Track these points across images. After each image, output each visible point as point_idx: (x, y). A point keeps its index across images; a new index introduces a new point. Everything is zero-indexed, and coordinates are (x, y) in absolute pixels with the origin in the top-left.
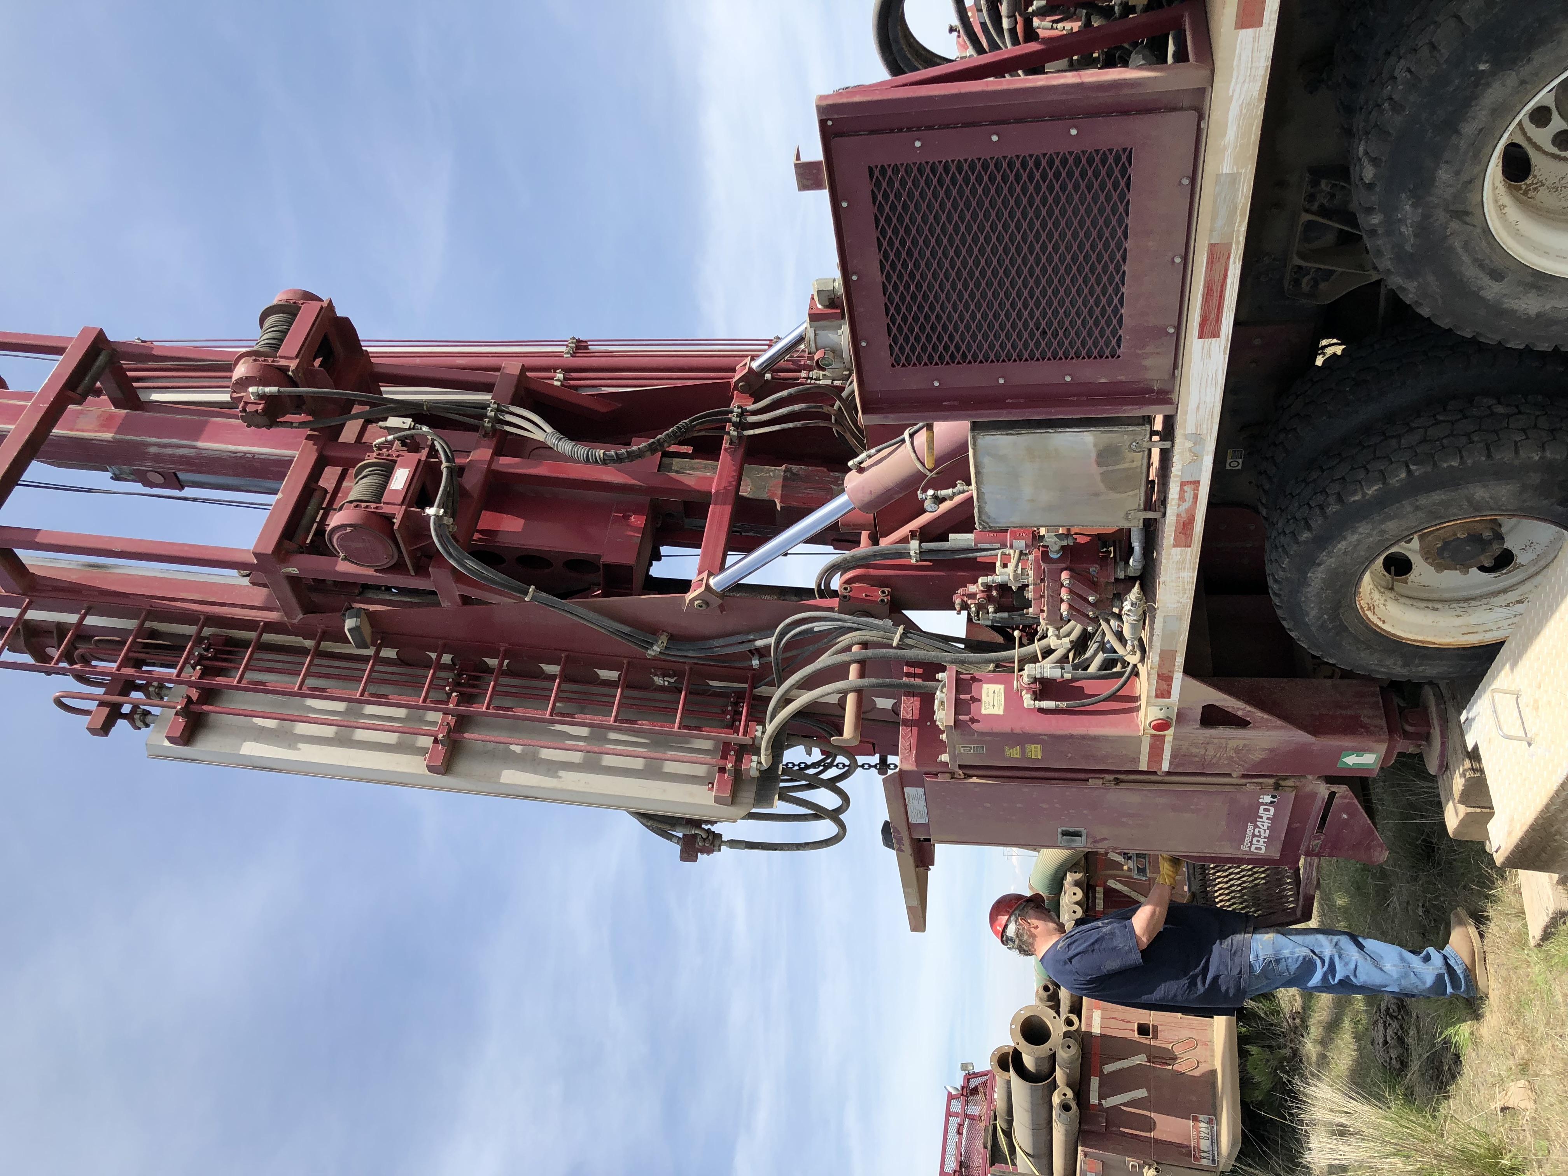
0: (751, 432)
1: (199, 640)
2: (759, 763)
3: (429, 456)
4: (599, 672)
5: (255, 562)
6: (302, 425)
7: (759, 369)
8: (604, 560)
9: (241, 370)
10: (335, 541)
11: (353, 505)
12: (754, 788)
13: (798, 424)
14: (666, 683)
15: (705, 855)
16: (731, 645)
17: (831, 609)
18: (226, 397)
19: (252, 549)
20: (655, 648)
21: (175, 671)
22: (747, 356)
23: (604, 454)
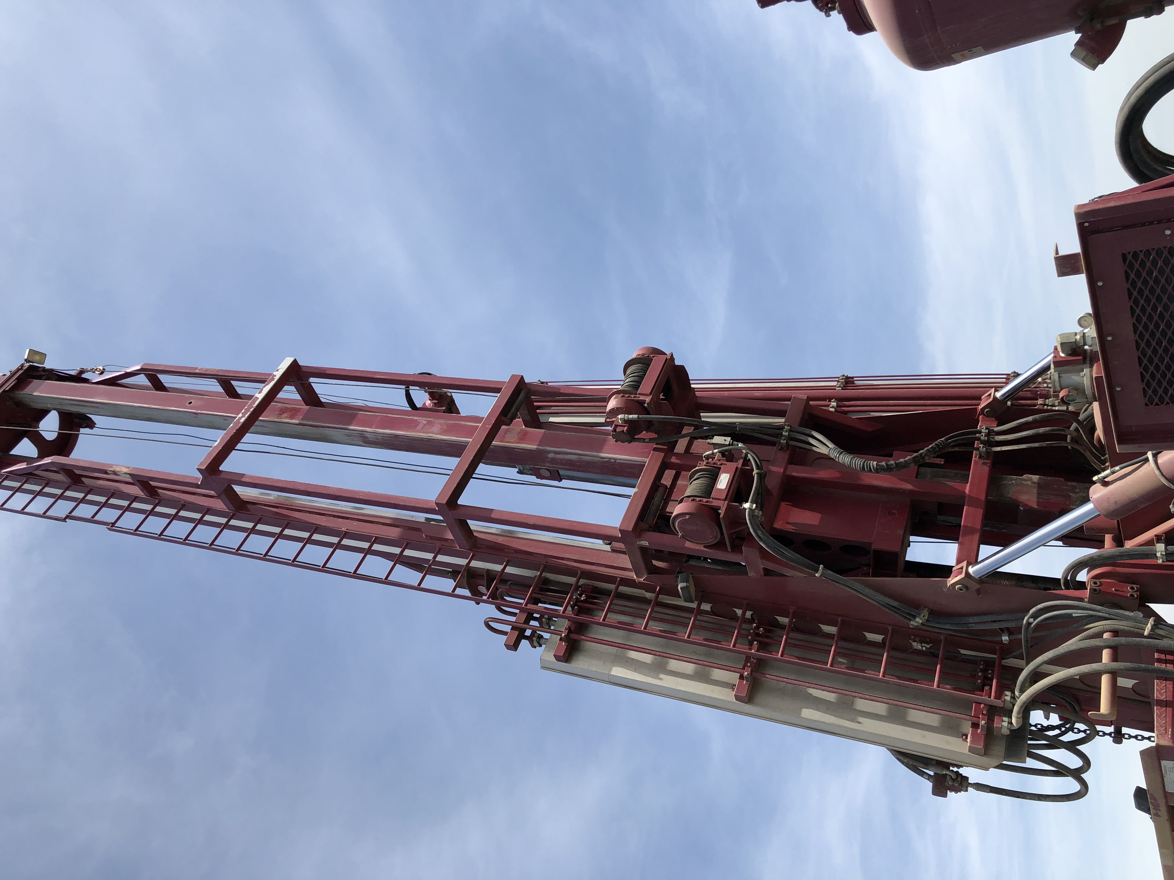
0: (998, 449)
1: (577, 587)
2: (1011, 723)
3: (743, 465)
4: (867, 634)
5: (620, 536)
6: (651, 440)
7: (1002, 398)
8: (874, 547)
9: (612, 404)
10: (677, 524)
11: (690, 499)
12: (1003, 744)
13: (1044, 444)
14: (924, 648)
15: (953, 793)
16: (984, 623)
17: (1081, 600)
18: (602, 420)
19: (618, 526)
20: (917, 619)
21: (562, 609)
22: (992, 387)
23: (877, 464)
